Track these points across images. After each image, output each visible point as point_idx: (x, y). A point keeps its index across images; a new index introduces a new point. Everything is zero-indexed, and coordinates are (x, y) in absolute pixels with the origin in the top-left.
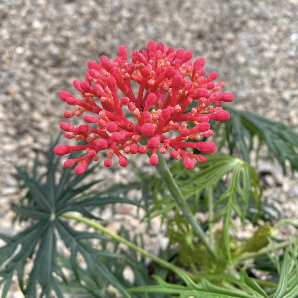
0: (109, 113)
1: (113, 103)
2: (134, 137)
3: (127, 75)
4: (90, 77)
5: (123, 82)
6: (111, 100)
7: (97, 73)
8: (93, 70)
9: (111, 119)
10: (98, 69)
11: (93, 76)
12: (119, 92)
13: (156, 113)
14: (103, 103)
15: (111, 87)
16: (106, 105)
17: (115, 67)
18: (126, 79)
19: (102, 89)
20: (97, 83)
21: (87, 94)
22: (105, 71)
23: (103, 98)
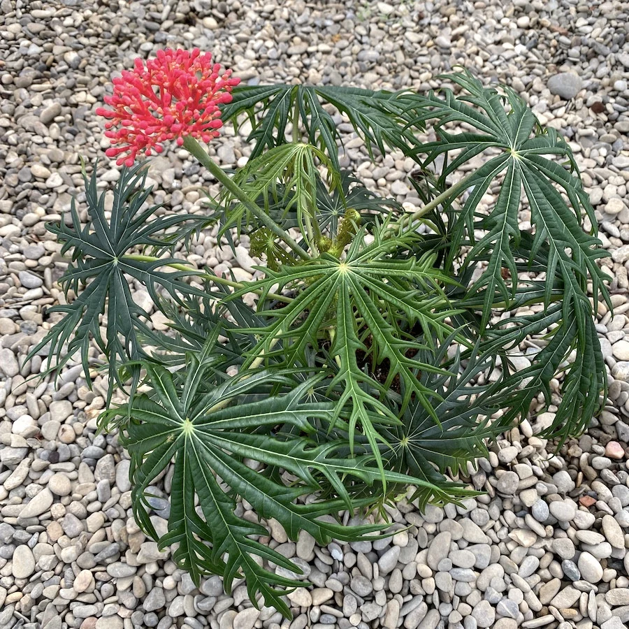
0: (140, 116)
1: (141, 108)
2: (162, 129)
3: (146, 83)
4: (118, 92)
5: (144, 89)
6: (138, 106)
7: (123, 87)
8: (119, 86)
9: (141, 120)
10: (122, 84)
11: (120, 90)
12: (144, 97)
13: (173, 107)
14: (133, 110)
15: (136, 96)
16: (135, 111)
17: (136, 79)
18: (146, 86)
19: (129, 99)
20: (125, 94)
21: (119, 105)
22: (128, 84)
23: (132, 106)
